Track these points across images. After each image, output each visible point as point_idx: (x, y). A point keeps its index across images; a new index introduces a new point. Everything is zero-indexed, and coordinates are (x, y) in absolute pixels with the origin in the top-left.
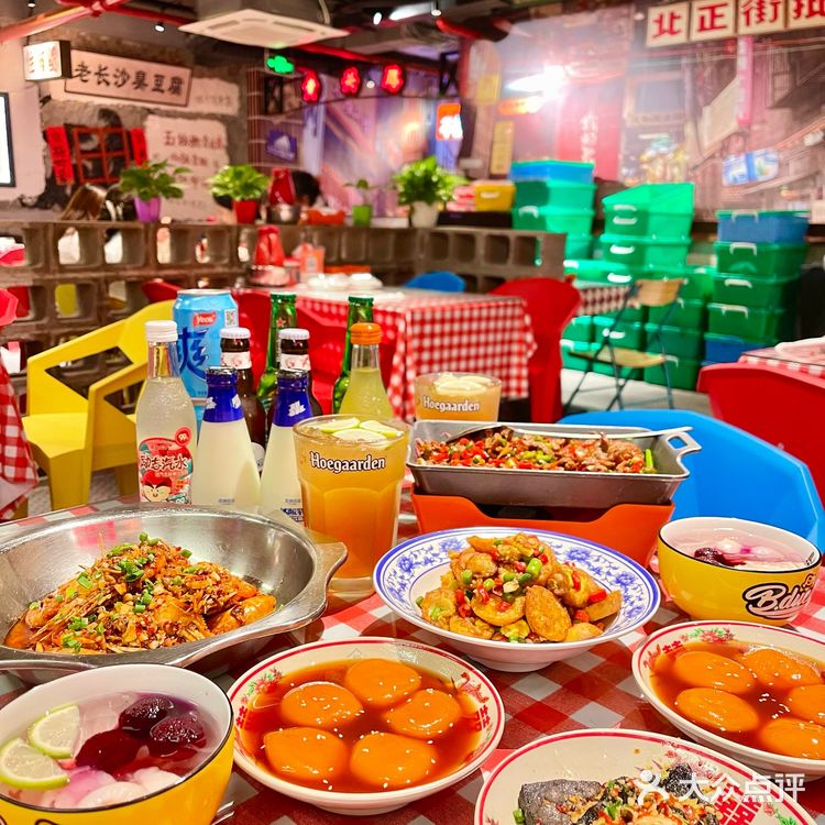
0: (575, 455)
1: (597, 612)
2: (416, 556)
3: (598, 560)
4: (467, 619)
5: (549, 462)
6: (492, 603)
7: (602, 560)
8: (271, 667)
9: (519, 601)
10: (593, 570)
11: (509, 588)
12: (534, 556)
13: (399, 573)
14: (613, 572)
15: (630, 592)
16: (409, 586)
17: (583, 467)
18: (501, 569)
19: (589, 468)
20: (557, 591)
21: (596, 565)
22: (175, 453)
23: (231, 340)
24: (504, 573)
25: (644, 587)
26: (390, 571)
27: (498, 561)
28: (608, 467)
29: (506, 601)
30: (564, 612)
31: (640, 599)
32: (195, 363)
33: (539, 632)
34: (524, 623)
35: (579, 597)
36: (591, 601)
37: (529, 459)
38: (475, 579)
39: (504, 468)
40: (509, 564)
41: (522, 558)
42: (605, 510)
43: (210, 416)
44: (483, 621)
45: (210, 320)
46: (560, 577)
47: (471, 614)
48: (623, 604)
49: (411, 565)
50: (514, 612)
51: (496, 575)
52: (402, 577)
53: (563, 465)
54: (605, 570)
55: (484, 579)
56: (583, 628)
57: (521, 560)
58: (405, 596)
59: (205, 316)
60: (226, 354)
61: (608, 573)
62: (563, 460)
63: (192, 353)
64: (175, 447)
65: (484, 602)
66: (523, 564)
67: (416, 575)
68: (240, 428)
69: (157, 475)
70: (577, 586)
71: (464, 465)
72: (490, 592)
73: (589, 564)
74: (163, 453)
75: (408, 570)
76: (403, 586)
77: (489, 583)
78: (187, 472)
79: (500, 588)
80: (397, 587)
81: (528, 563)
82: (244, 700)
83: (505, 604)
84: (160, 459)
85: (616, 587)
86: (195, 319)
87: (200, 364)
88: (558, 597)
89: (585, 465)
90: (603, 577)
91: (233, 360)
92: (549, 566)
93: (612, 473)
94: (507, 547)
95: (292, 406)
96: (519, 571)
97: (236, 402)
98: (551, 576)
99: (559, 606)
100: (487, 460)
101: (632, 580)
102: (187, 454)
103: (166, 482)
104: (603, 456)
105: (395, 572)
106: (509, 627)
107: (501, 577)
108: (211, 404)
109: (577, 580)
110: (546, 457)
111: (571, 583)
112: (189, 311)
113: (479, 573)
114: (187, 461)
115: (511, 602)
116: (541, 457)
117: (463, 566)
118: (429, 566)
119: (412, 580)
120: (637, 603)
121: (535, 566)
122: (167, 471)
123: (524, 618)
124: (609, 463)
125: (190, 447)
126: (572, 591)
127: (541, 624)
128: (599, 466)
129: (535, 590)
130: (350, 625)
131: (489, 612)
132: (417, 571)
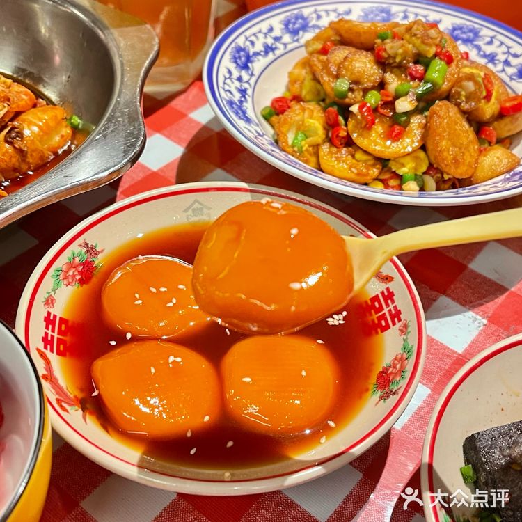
1: (507, 127)
2: (253, 43)
4: (344, 150)
6: (379, 129)
8: (80, 240)
9: (414, 122)
10: (485, 56)
11: (403, 105)
12: (436, 55)
13: (236, 74)
16: (249, 92)
18: (389, 77)
20: (465, 106)
21: (488, 50)
26: (223, 72)
27: (384, 64)
33: (443, 167)
34: (422, 154)
35: (489, 110)
36: (500, 115)
38: (353, 91)
40: (400, 68)
41: (419, 58)
44: (366, 152)
46: (470, 86)
47: (349, 142)
49: (249, 59)
50: (409, 143)
51: (381, 86)
52: (240, 79)
55: (366, 91)
57: (416, 62)
61: (507, 63)
65: (369, 126)
66: (420, 68)
67: (257, 73)
70: (488, 96)
72: (376, 111)
73: (479, 48)
75: (245, 67)
76: (243, 92)
77: (373, 98)
79: (390, 104)
80: (237, 96)
81: (427, 66)
82: (49, 302)
83: (397, 128)
88: (464, 113)
92: (454, 69)
94: (397, 43)
96: (413, 78)
98: (456, 84)
99: (466, 126)
105: (230, 72)
106: (402, 161)
107: (390, 88)
109: (490, 87)
111: (483, 92)
113: (357, 82)
117: (333, 69)
118: (271, 56)
121: (437, 71)
123: (424, 148)
126: (483, 103)
130: (168, 137)
131: (376, 141)
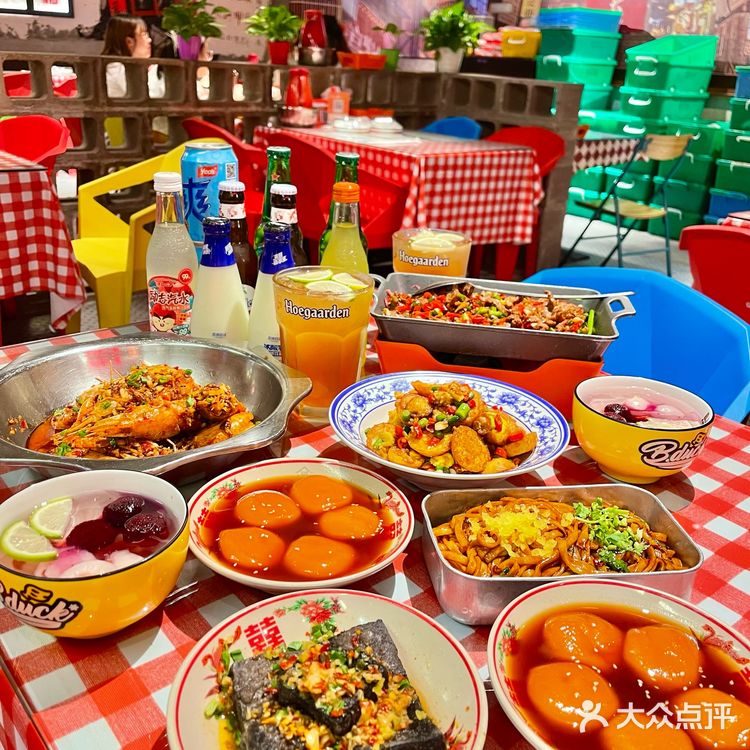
0: (523, 313)
1: (515, 450)
2: (369, 394)
3: (524, 405)
4: (403, 450)
5: (499, 317)
6: (425, 438)
7: (528, 405)
8: (233, 478)
9: (447, 437)
10: (519, 412)
11: (439, 426)
12: (464, 401)
13: (353, 408)
14: (535, 415)
15: (547, 434)
16: (360, 419)
17: (527, 325)
18: (435, 411)
19: (533, 325)
20: (480, 431)
21: (522, 409)
22: (178, 290)
23: (229, 192)
24: (437, 413)
25: (558, 430)
26: (345, 405)
27: (434, 404)
28: (550, 326)
29: (438, 437)
30: (485, 448)
31: (553, 441)
32: (199, 210)
33: (460, 464)
34: (449, 455)
35: (500, 437)
36: (509, 441)
37: (482, 314)
38: (413, 417)
39: (458, 322)
40: (443, 407)
41: (454, 402)
42: (543, 362)
43: (206, 261)
44: (416, 452)
45: (212, 172)
46: (484, 419)
47: (407, 446)
48: (538, 444)
49: (364, 401)
50: (442, 447)
51: (431, 415)
52: (355, 411)
53: (510, 321)
54: (529, 413)
55: (420, 418)
56: (500, 462)
57: (452, 404)
58: (355, 426)
59: (209, 168)
60: (223, 205)
61: (532, 416)
62: (512, 316)
63: (196, 202)
64: (178, 285)
65: (418, 437)
66: (454, 408)
67: (368, 410)
68: (232, 272)
69: (164, 308)
70: (498, 428)
71: (423, 317)
72: (423, 429)
73: (516, 407)
74: (168, 290)
75: (361, 405)
76: (355, 418)
77: (424, 422)
78: (189, 307)
79: (432, 426)
80: (350, 419)
81: (458, 406)
82: (207, 503)
83: (435, 440)
84: (166, 294)
85: (537, 430)
86: (199, 171)
87: (203, 211)
88: (480, 435)
89: (530, 322)
90: (527, 419)
91: (229, 211)
92: (476, 410)
93: (553, 331)
94: (442, 393)
95: (276, 256)
96: (450, 414)
97: (229, 249)
98: (476, 418)
99: (481, 443)
100: (445, 313)
101: (550, 423)
102: (189, 292)
103: (171, 315)
104: (549, 314)
105: (349, 407)
106: (437, 458)
107: (435, 417)
108: (207, 250)
109: (499, 423)
110: (498, 313)
111: (493, 425)
112: (194, 164)
113: (416, 413)
114: (189, 298)
115: (441, 438)
116: (493, 312)
117: (404, 406)
118: (380, 402)
119: (365, 413)
120: (550, 444)
121: (463, 410)
122: (172, 305)
123: (450, 452)
124: (551, 322)
125: (191, 285)
126: (494, 431)
127: (463, 458)
128: (542, 324)
129: (461, 429)
130: (313, 446)
131: (422, 445)
132: (369, 406)
